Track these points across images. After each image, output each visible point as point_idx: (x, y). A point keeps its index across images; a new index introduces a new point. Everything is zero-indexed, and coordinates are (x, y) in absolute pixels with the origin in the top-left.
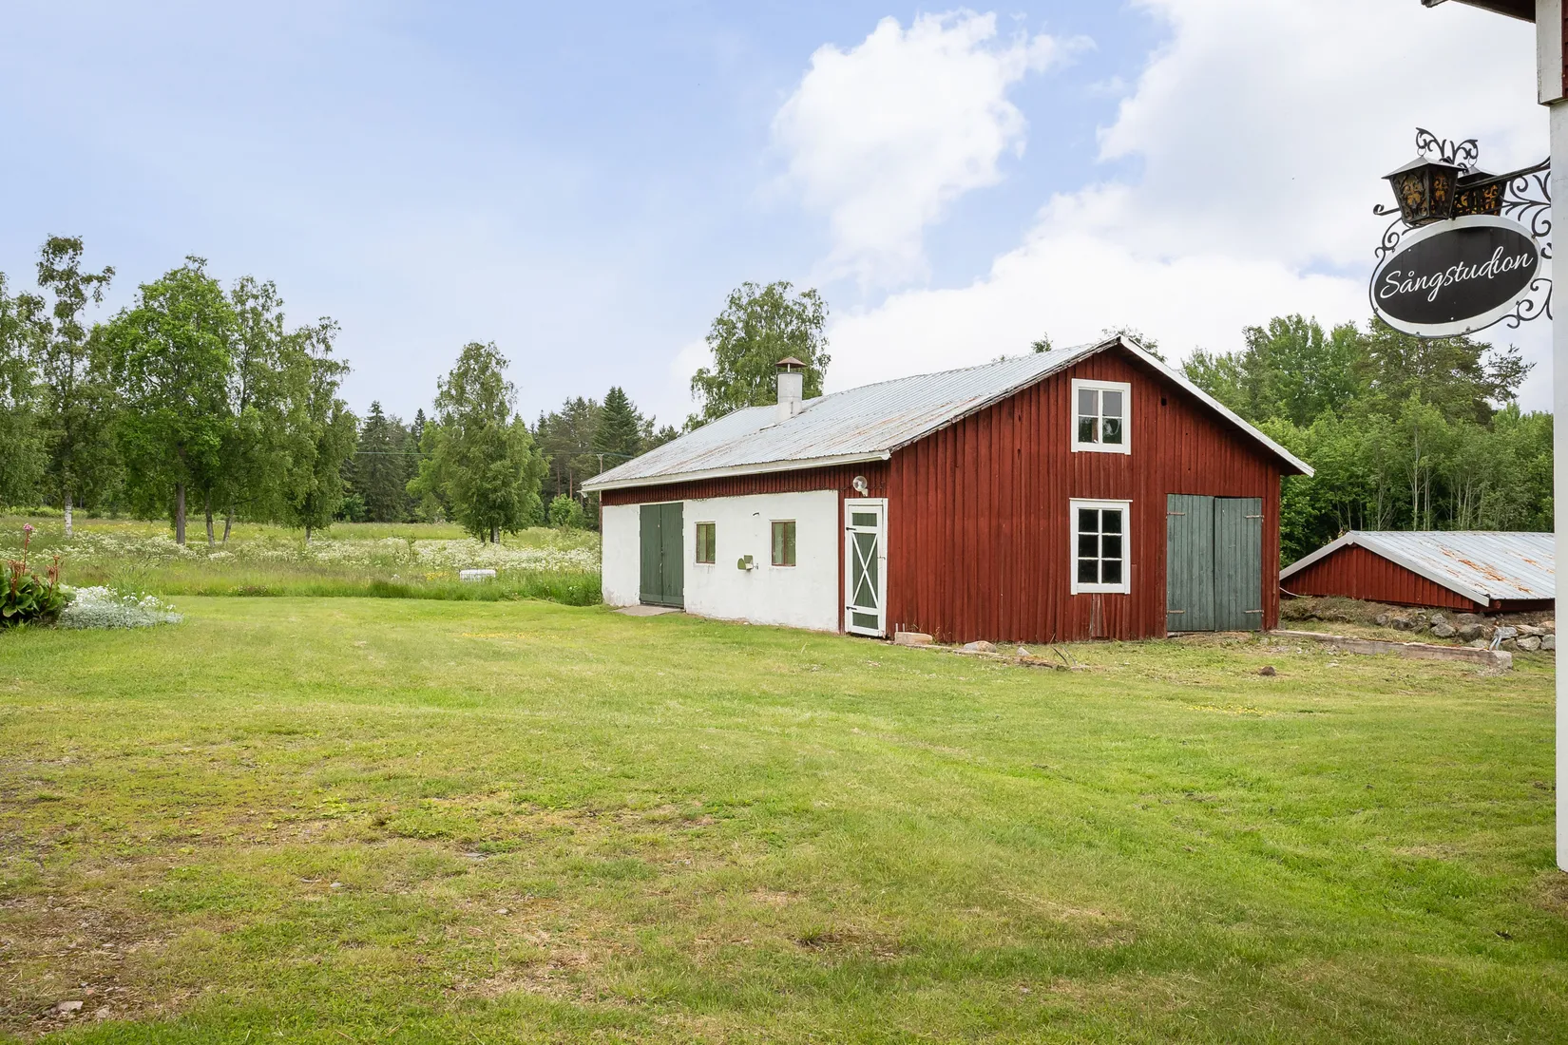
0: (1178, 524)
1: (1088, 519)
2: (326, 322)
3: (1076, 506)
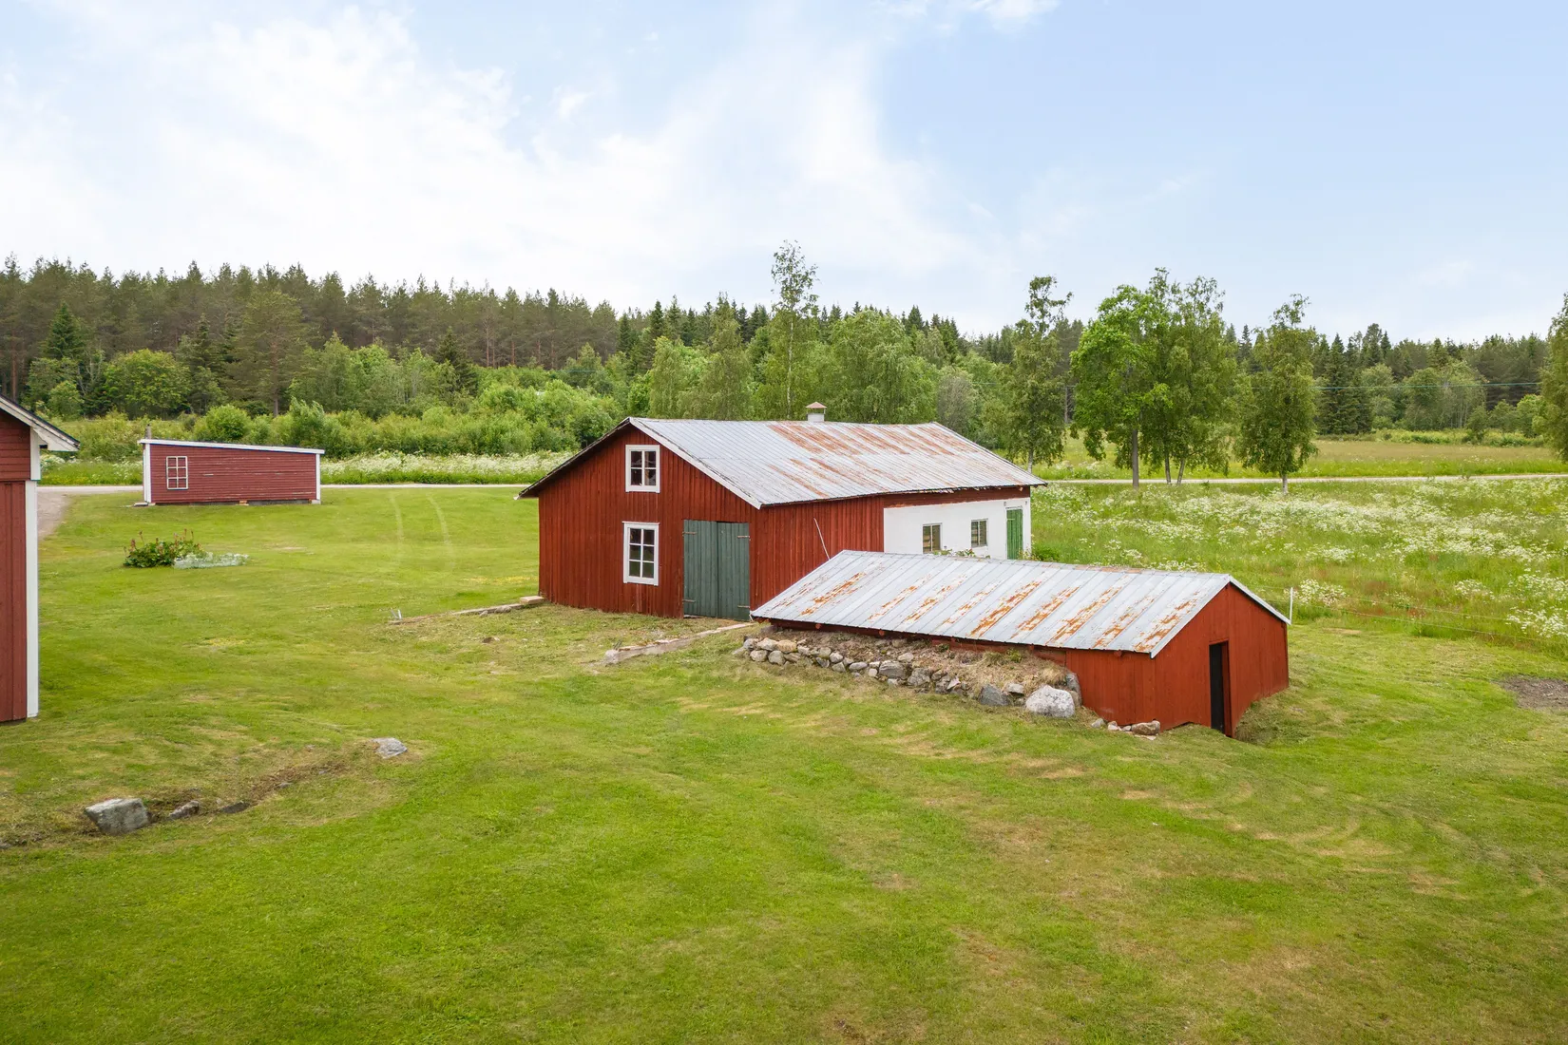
0: (691, 540)
1: (635, 534)
2: (1298, 298)
3: (628, 526)
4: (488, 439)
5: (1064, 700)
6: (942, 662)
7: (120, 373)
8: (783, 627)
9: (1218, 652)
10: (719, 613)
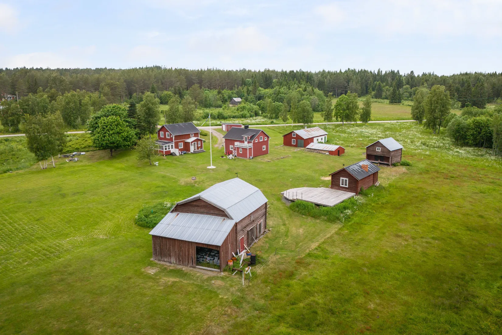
0: (299, 141)
1: (293, 140)
4: (244, 115)
5: (328, 154)
6: (320, 151)
7: (164, 96)
8: (308, 148)
9: (339, 151)
10: (301, 147)
